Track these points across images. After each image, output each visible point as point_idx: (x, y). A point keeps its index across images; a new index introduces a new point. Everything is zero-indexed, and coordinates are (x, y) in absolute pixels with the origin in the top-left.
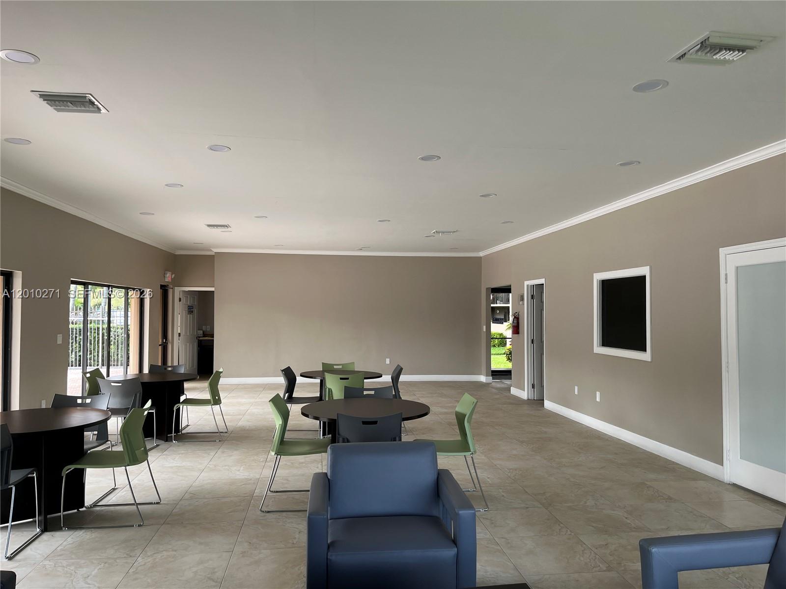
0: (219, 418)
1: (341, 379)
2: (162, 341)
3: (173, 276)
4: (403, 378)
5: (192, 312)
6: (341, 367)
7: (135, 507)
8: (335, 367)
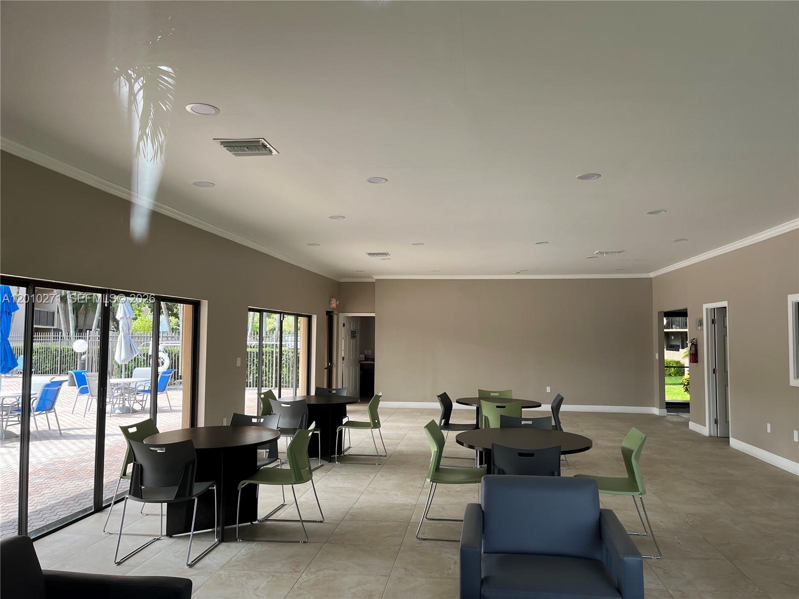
0: (378, 441)
1: (497, 407)
2: (328, 364)
3: (338, 302)
4: (564, 408)
5: (355, 336)
6: (497, 394)
7: (300, 524)
8: (492, 394)
